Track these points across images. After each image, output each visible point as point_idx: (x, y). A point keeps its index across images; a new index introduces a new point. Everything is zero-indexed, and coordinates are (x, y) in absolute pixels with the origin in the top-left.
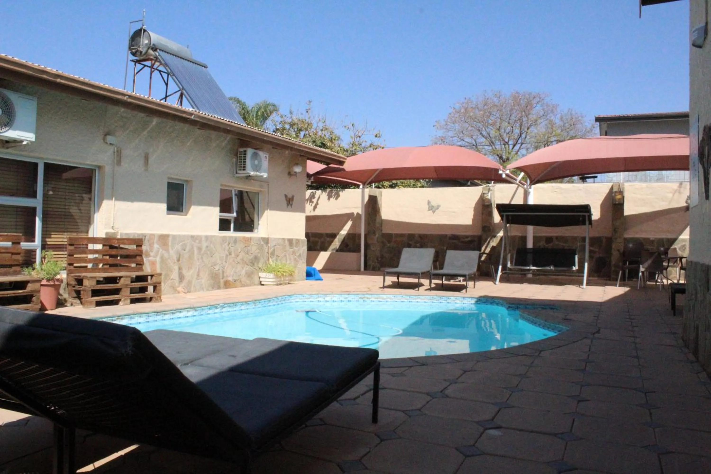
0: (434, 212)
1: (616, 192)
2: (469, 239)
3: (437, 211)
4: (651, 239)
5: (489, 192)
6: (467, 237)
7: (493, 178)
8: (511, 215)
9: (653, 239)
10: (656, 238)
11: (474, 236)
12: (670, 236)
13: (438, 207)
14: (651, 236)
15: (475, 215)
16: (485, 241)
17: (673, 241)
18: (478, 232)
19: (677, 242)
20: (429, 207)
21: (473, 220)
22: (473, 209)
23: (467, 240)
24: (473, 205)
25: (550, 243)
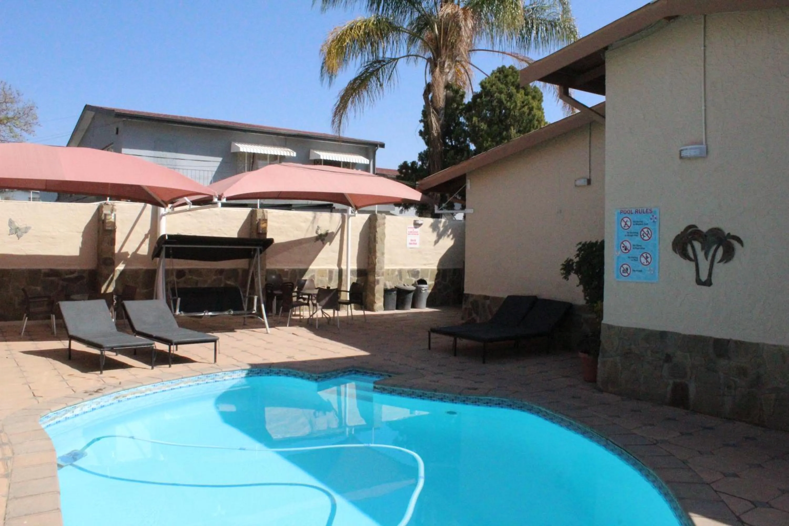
0: (19, 237)
1: (260, 220)
2: (76, 275)
3: (25, 236)
4: (285, 270)
5: (112, 213)
6: (72, 272)
7: (109, 193)
8: (173, 248)
9: (288, 270)
10: (290, 269)
11: (84, 271)
12: (302, 267)
13: (27, 230)
14: (286, 267)
15: (83, 243)
16: (107, 278)
17: (304, 272)
18: (90, 265)
19: (307, 273)
20: (10, 230)
21: (81, 249)
22: (81, 234)
23: (72, 276)
24: (82, 228)
25: (181, 277)
